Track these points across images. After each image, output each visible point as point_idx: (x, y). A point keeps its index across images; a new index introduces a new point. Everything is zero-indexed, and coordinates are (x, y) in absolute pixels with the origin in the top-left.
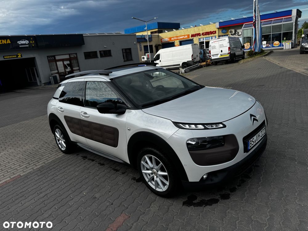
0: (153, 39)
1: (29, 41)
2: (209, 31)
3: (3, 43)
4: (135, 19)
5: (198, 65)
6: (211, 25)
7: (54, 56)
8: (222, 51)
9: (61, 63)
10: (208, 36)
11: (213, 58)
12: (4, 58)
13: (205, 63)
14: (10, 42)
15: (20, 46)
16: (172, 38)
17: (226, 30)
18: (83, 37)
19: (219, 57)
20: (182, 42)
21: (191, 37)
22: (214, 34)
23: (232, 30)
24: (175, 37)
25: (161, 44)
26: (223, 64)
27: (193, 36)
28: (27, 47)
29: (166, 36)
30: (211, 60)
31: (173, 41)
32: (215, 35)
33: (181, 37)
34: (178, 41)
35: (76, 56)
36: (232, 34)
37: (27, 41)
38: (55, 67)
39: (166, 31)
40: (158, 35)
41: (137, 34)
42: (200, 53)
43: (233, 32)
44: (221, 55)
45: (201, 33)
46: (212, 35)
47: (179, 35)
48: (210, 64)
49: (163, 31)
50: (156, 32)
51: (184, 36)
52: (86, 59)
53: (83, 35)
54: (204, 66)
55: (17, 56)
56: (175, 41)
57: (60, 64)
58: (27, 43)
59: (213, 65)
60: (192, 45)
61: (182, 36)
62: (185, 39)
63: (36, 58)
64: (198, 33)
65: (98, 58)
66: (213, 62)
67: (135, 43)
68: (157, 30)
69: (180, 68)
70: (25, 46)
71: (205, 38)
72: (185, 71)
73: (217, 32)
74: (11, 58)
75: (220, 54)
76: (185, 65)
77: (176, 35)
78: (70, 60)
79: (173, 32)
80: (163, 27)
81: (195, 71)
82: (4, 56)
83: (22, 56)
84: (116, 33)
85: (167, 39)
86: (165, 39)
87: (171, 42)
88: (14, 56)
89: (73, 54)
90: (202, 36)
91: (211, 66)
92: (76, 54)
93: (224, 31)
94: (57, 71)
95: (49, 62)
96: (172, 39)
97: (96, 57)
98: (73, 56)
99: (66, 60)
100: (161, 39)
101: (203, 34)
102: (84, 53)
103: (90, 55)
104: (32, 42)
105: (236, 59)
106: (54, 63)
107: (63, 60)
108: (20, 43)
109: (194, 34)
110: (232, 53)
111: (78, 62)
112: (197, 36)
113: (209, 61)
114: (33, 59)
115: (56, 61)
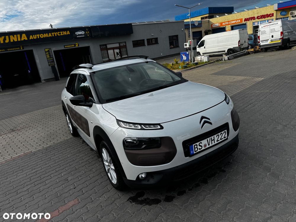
0: (203, 25)
1: (85, 32)
2: (266, 14)
3: (64, 34)
4: (178, 6)
5: (245, 52)
6: (267, 7)
7: (106, 45)
8: (272, 36)
9: (112, 51)
10: (263, 19)
11: (262, 44)
12: (65, 48)
13: (253, 49)
14: (69, 33)
15: (77, 37)
16: (223, 22)
17: (285, 11)
18: (132, 26)
19: (269, 42)
20: (234, 27)
21: (245, 21)
22: (271, 16)
23: (293, 11)
24: (227, 22)
25: (211, 30)
26: (273, 51)
27: (246, 20)
28: (83, 37)
29: (217, 21)
30: (260, 46)
31: (224, 26)
32: (272, 18)
33: (233, 22)
34: (230, 26)
35: (125, 44)
36: (293, 17)
37: (83, 32)
38: (107, 55)
39: (217, 16)
40: (209, 21)
41: (185, 21)
42: (248, 39)
43: (295, 14)
44: (272, 41)
45: (256, 16)
46: (269, 18)
47: (231, 20)
48: (259, 50)
49: (214, 16)
50: (206, 18)
51: (237, 20)
52: (134, 47)
53: (132, 24)
54: (252, 53)
55: (75, 45)
56: (226, 26)
57: (110, 52)
58: (83, 34)
59: (262, 51)
60: (239, 30)
61: (234, 20)
62: (237, 24)
63: (90, 47)
64: (252, 16)
65: (145, 46)
66: (262, 48)
67: (182, 29)
68: (208, 15)
69: (223, 55)
70: (82, 36)
71: (260, 21)
72: (228, 58)
73: (275, 15)
74: (70, 47)
75: (270, 40)
76: (231, 51)
77: (228, 20)
78: (119, 48)
79: (225, 16)
80: (214, 12)
81: (239, 58)
82: (64, 46)
83: (79, 45)
84: (164, 21)
85: (217, 24)
86: (216, 24)
87: (222, 27)
88: (72, 46)
89: (123, 43)
90: (257, 20)
91: (261, 53)
92: (125, 42)
93: (284, 13)
94: (108, 59)
95: (101, 50)
96: (223, 24)
97: (144, 45)
98: (122, 45)
99: (116, 48)
100: (212, 25)
101: (258, 18)
102: (133, 41)
103: (138, 44)
104: (87, 32)
105: (290, 45)
106: (106, 51)
107: (113, 49)
108: (77, 34)
109: (247, 18)
110: (284, 38)
111: (127, 51)
112: (251, 20)
113: (258, 47)
114: (88, 48)
115: (107, 49)
